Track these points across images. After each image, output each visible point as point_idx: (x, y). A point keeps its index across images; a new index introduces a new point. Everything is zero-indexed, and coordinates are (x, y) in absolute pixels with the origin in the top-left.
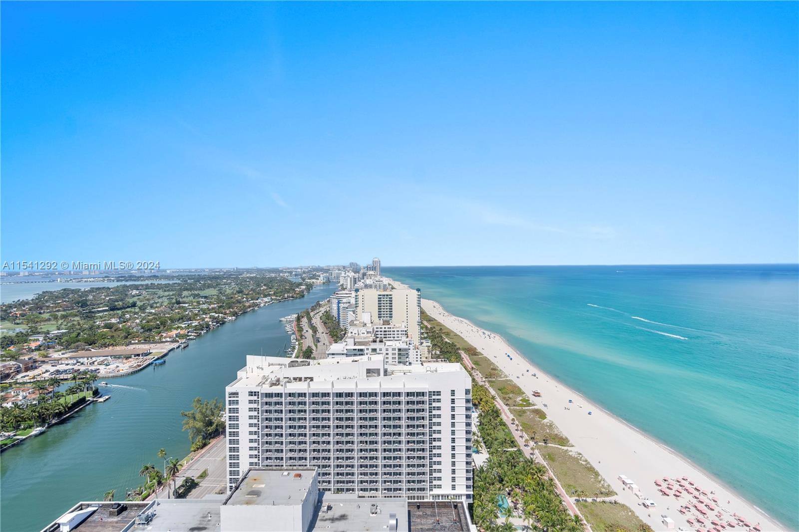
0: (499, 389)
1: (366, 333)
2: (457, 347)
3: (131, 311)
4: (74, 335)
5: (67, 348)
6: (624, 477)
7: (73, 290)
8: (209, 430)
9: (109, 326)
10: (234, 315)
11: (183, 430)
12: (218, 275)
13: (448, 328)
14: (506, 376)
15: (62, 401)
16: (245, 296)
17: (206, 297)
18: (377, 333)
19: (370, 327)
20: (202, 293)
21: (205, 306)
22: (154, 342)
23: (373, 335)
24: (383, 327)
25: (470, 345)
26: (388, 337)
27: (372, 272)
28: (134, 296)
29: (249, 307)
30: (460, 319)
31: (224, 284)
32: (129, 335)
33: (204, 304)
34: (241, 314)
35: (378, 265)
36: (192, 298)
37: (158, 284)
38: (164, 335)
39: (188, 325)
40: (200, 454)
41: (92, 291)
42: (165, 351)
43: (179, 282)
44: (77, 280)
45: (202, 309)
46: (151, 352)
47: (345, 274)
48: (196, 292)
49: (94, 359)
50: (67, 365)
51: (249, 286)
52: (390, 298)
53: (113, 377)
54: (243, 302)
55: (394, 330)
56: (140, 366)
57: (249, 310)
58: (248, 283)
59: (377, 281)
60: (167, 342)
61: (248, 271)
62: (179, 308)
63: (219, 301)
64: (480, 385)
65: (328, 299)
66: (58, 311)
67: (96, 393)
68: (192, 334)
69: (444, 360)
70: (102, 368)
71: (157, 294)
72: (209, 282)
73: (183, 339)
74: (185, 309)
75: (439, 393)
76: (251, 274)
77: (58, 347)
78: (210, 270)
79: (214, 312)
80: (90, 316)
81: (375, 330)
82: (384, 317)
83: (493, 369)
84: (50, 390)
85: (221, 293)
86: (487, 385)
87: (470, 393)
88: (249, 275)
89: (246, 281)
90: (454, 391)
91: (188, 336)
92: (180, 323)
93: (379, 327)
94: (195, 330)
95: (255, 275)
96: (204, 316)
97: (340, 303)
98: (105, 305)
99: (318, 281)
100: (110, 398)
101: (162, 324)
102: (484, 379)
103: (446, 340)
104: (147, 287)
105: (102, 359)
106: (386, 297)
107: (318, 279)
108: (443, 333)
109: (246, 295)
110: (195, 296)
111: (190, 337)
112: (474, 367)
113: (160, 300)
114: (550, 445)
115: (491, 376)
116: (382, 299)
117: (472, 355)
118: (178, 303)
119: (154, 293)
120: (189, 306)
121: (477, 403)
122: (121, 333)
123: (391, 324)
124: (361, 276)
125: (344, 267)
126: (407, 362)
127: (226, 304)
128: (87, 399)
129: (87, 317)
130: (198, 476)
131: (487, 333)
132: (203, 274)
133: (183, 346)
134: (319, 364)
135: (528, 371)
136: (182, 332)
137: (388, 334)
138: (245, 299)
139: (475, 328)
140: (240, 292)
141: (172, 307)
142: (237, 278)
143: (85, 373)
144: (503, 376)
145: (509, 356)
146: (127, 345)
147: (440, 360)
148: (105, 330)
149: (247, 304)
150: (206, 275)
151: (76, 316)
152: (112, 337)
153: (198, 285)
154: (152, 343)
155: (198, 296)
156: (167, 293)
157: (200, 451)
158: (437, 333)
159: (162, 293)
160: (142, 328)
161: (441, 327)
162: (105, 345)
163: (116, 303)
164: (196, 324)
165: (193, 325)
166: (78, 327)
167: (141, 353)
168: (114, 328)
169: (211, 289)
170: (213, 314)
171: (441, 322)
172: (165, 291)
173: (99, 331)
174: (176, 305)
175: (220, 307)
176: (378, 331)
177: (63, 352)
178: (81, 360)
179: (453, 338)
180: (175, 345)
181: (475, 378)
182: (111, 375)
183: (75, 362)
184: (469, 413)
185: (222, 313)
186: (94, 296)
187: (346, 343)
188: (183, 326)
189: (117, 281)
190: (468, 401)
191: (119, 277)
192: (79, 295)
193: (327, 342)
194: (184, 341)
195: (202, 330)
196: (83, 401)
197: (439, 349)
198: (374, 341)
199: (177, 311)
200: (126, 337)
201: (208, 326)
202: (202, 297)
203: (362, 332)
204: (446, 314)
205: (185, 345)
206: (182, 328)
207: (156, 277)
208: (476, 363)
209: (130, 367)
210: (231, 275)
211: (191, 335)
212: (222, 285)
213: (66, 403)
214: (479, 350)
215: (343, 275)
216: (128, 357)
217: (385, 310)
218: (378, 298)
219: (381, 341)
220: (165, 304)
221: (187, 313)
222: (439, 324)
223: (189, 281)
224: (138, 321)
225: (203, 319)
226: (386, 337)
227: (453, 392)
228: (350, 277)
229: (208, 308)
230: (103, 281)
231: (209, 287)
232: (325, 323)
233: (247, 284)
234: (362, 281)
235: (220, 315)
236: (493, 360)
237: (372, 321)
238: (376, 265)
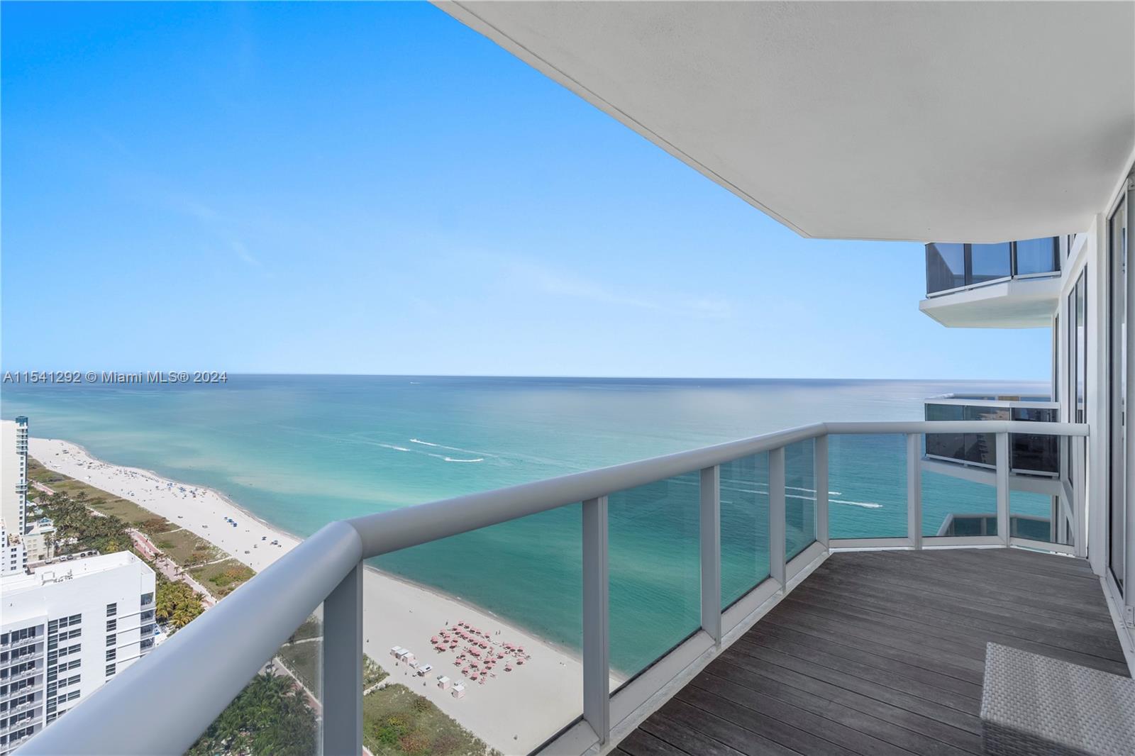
0: (210, 580)
2: (122, 523)
6: (397, 649)
13: (100, 490)
14: (225, 555)
25: (152, 514)
30: (129, 469)
64: (173, 581)
69: (90, 554)
75: (76, 619)
83: (199, 549)
86: (188, 579)
87: (151, 600)
90: (115, 605)
102: (181, 570)
103: (96, 513)
108: (86, 501)
112: (160, 551)
114: (298, 642)
115: (195, 560)
117: (157, 531)
121: (165, 614)
131: (188, 488)
135: (264, 539)
139: (163, 483)
144: (219, 556)
145: (230, 521)
147: (79, 554)
158: (73, 503)
161: (83, 492)
171: (81, 480)
179: (111, 509)
181: (161, 571)
184: (148, 637)
190: (146, 616)
197: (77, 534)
204: (97, 463)
208: (164, 545)
214: (172, 519)
222: (77, 485)
227: (112, 609)
236: (199, 532)
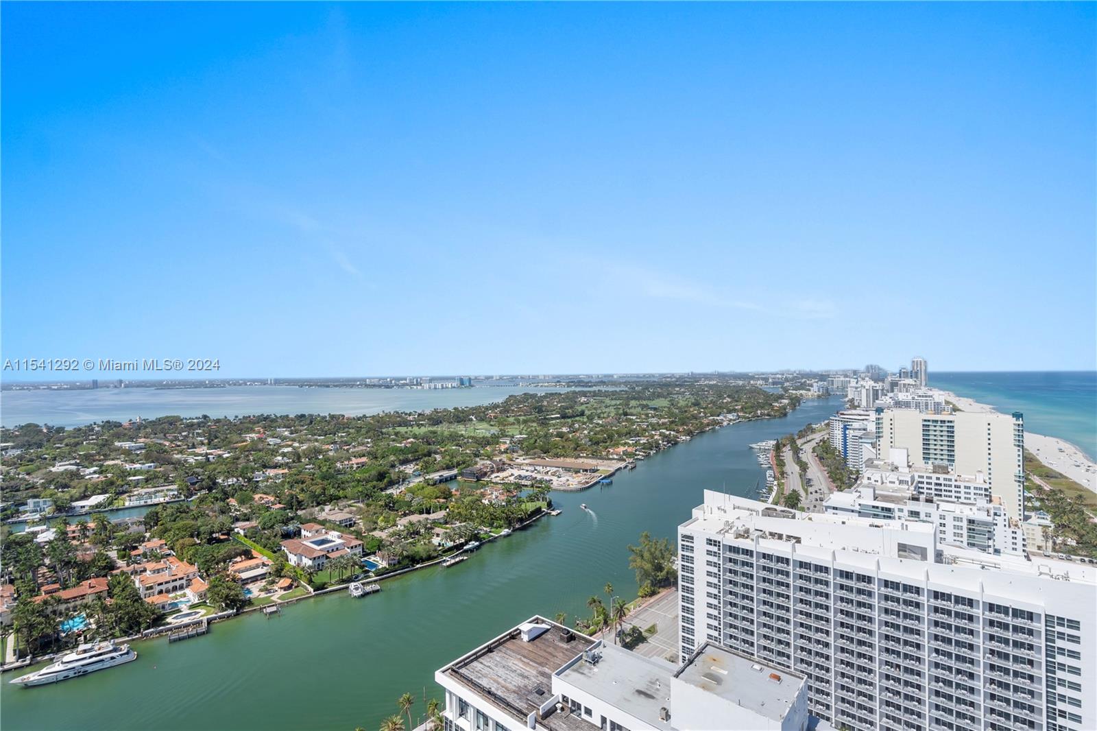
1: (897, 482)
3: (580, 421)
4: (532, 441)
5: (527, 454)
7: (532, 395)
8: (658, 576)
9: (560, 435)
10: (688, 435)
11: (630, 568)
12: (669, 382)
15: (523, 506)
16: (702, 410)
17: (655, 409)
18: (920, 485)
19: (905, 474)
20: (652, 404)
21: (654, 420)
22: (602, 458)
23: (912, 488)
24: (934, 476)
26: (946, 496)
27: (909, 381)
28: (582, 404)
29: (708, 425)
31: (676, 394)
32: (578, 447)
33: (653, 417)
34: (698, 433)
35: (923, 368)
36: (640, 409)
37: (605, 391)
38: (612, 451)
39: (636, 442)
40: (648, 603)
41: (545, 397)
42: (612, 470)
43: (627, 389)
44: (535, 385)
45: (651, 424)
46: (598, 468)
47: (857, 383)
48: (645, 402)
49: (548, 469)
50: (527, 471)
51: (707, 397)
52: (948, 427)
53: (564, 491)
54: (701, 417)
55: (957, 483)
56: (587, 483)
57: (707, 429)
58: (706, 393)
59: (920, 396)
60: (614, 459)
61: (707, 377)
62: (627, 420)
63: (671, 414)
65: (826, 422)
66: (520, 415)
67: (550, 505)
68: (641, 453)
69: (1089, 561)
70: (555, 478)
71: (604, 403)
72: (659, 390)
73: (631, 458)
74: (633, 423)
75: (1074, 625)
76: (710, 381)
77: (521, 452)
78: (660, 375)
79: (664, 429)
80: (544, 423)
81: (917, 479)
82: (936, 459)
84: (515, 494)
85: (673, 404)
88: (707, 382)
89: (703, 390)
91: (636, 455)
92: (627, 439)
93: (925, 475)
94: (643, 449)
95: (715, 382)
96: (653, 432)
97: (848, 429)
98: (557, 412)
99: (810, 393)
100: (561, 513)
101: (609, 438)
104: (595, 394)
105: (555, 469)
106: (939, 424)
107: (809, 390)
108: (1083, 505)
109: (703, 408)
110: (644, 407)
111: (639, 457)
113: (607, 410)
116: (932, 428)
118: (626, 414)
119: (602, 402)
120: (637, 418)
122: (571, 444)
123: (952, 472)
124: (887, 386)
125: (855, 372)
126: (989, 546)
127: (680, 419)
128: (543, 509)
129: (542, 423)
130: (646, 628)
132: (652, 379)
133: (630, 466)
134: (810, 519)
136: (630, 450)
137: (945, 491)
138: (702, 414)
140: (696, 404)
141: (620, 419)
142: (692, 386)
143: (541, 482)
146: (576, 458)
148: (557, 439)
149: (705, 421)
150: (655, 382)
151: (534, 421)
152: (563, 447)
153: (647, 393)
154: (599, 459)
155: (646, 407)
156: (613, 402)
157: (648, 598)
158: (1070, 504)
159: (609, 402)
160: (590, 441)
161: (1082, 493)
162: (557, 456)
163: (567, 411)
164: (645, 441)
165: (641, 442)
166: (535, 433)
167: (588, 468)
168: (565, 438)
169: (661, 399)
170: (664, 431)
171: (1079, 482)
172: (612, 399)
173: (552, 440)
174: (622, 416)
175: (672, 422)
176: (923, 483)
177: (524, 457)
178: (537, 468)
180: (622, 464)
182: (562, 488)
183: (533, 469)
185: (674, 431)
186: (548, 402)
187: (858, 494)
188: (631, 442)
189: (568, 387)
191: (569, 382)
192: (536, 400)
193: (825, 489)
194: (631, 460)
195: (652, 450)
196: (538, 511)
197: (1076, 537)
198: (915, 499)
199: (624, 424)
200: (576, 449)
201: (658, 446)
202: (651, 409)
203: (889, 479)
205: (633, 466)
206: (629, 445)
207: (603, 383)
209: (579, 483)
210: (685, 381)
211: (639, 455)
212: (674, 394)
213: (526, 510)
215: (853, 383)
216: (577, 472)
217: (939, 447)
218: (923, 425)
219: (929, 501)
220: (612, 415)
221: (635, 427)
222: (1075, 487)
223: (636, 388)
224: (586, 432)
225: (652, 436)
226: (941, 495)
228: (867, 388)
229: (658, 423)
230: (556, 386)
231: (660, 395)
232: (821, 458)
233: (704, 394)
234: (891, 395)
235: (672, 433)
237: (911, 464)
238: (919, 369)
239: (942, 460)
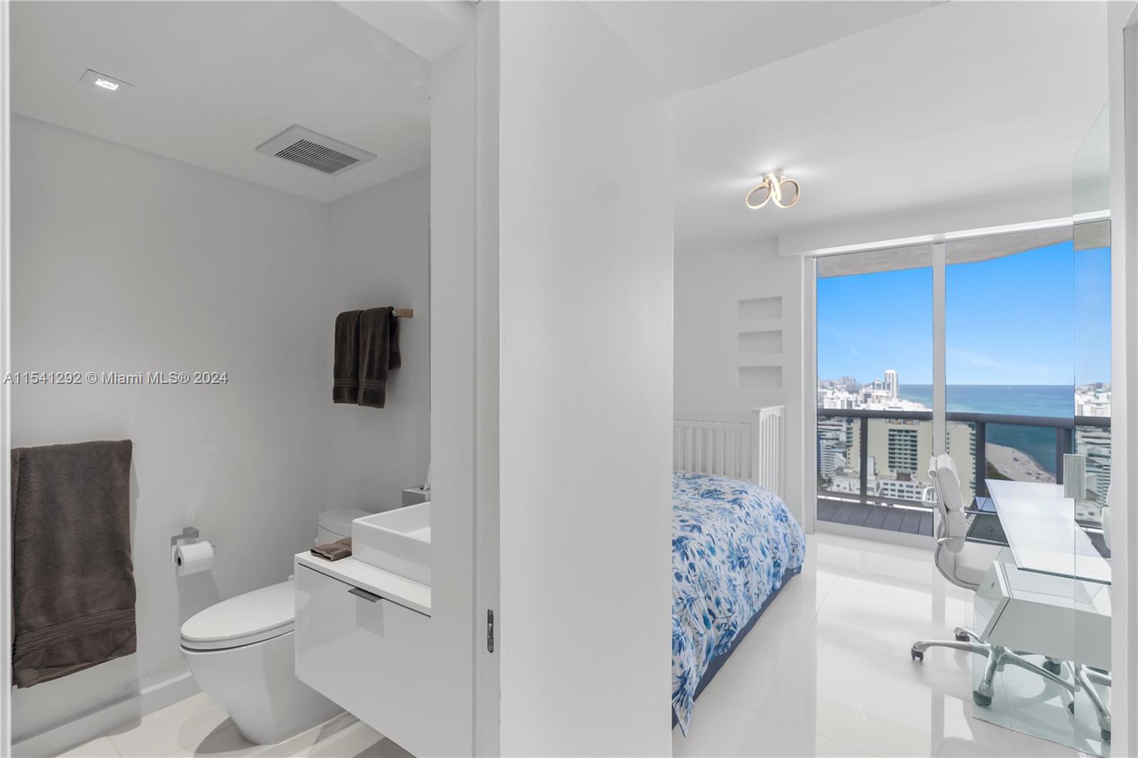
18: (885, 492)
24: (898, 483)
27: (882, 392)
35: (895, 380)
47: (833, 394)
52: (912, 436)
59: (890, 407)
81: (882, 486)
82: (900, 467)
93: (890, 482)
97: (823, 438)
106: (904, 433)
116: (897, 437)
123: (914, 480)
124: (860, 398)
125: (832, 384)
176: (887, 490)
215: (830, 393)
217: (903, 457)
218: (890, 435)
228: (842, 399)
234: (863, 406)
237: (877, 472)
238: (891, 381)
239: (906, 468)
